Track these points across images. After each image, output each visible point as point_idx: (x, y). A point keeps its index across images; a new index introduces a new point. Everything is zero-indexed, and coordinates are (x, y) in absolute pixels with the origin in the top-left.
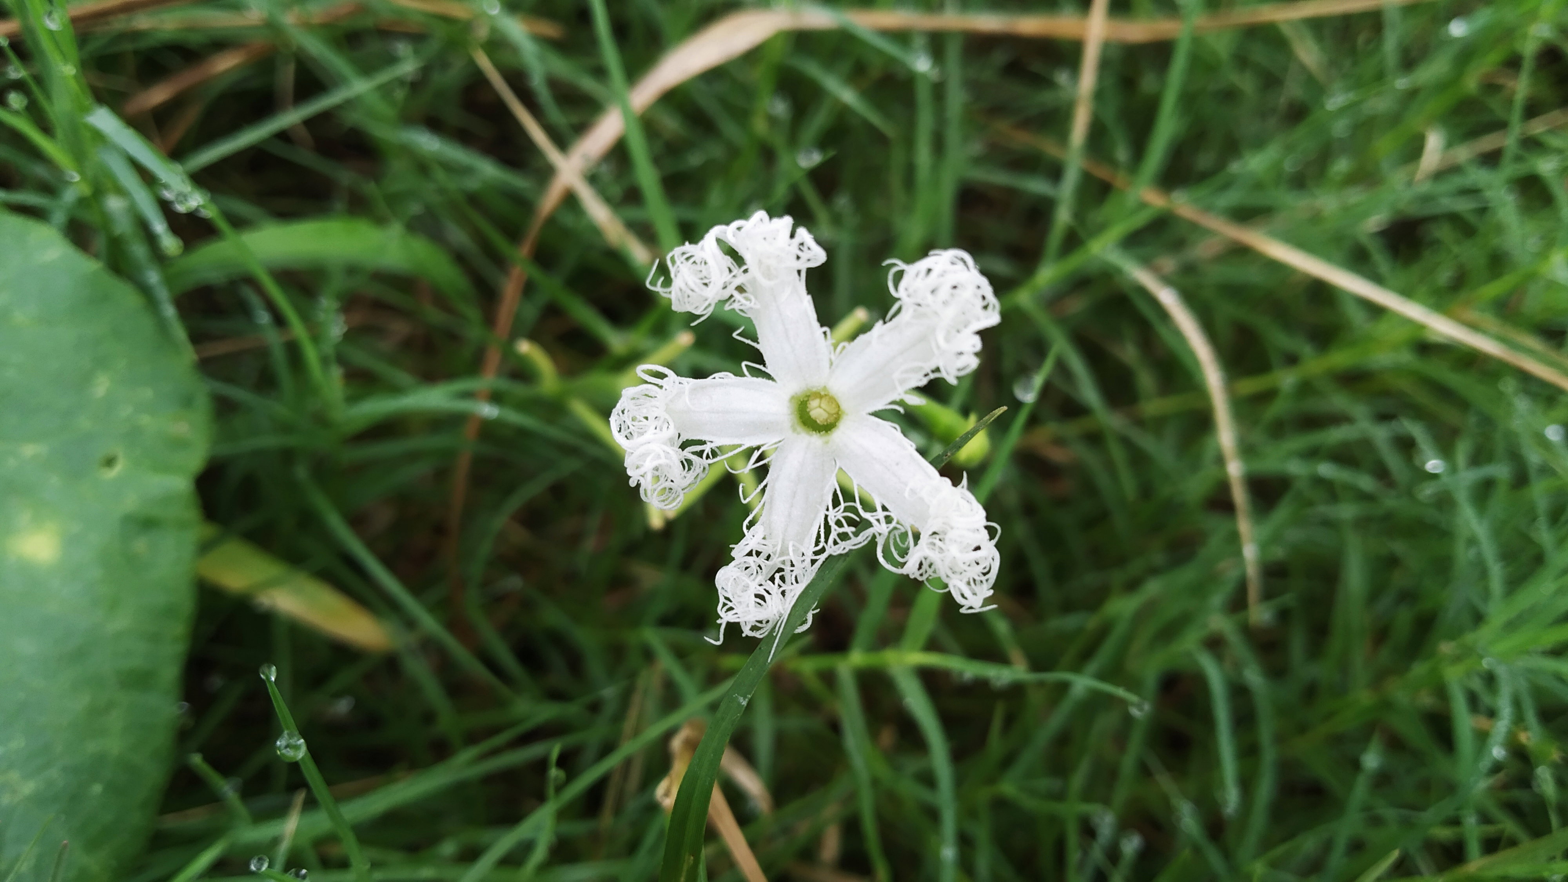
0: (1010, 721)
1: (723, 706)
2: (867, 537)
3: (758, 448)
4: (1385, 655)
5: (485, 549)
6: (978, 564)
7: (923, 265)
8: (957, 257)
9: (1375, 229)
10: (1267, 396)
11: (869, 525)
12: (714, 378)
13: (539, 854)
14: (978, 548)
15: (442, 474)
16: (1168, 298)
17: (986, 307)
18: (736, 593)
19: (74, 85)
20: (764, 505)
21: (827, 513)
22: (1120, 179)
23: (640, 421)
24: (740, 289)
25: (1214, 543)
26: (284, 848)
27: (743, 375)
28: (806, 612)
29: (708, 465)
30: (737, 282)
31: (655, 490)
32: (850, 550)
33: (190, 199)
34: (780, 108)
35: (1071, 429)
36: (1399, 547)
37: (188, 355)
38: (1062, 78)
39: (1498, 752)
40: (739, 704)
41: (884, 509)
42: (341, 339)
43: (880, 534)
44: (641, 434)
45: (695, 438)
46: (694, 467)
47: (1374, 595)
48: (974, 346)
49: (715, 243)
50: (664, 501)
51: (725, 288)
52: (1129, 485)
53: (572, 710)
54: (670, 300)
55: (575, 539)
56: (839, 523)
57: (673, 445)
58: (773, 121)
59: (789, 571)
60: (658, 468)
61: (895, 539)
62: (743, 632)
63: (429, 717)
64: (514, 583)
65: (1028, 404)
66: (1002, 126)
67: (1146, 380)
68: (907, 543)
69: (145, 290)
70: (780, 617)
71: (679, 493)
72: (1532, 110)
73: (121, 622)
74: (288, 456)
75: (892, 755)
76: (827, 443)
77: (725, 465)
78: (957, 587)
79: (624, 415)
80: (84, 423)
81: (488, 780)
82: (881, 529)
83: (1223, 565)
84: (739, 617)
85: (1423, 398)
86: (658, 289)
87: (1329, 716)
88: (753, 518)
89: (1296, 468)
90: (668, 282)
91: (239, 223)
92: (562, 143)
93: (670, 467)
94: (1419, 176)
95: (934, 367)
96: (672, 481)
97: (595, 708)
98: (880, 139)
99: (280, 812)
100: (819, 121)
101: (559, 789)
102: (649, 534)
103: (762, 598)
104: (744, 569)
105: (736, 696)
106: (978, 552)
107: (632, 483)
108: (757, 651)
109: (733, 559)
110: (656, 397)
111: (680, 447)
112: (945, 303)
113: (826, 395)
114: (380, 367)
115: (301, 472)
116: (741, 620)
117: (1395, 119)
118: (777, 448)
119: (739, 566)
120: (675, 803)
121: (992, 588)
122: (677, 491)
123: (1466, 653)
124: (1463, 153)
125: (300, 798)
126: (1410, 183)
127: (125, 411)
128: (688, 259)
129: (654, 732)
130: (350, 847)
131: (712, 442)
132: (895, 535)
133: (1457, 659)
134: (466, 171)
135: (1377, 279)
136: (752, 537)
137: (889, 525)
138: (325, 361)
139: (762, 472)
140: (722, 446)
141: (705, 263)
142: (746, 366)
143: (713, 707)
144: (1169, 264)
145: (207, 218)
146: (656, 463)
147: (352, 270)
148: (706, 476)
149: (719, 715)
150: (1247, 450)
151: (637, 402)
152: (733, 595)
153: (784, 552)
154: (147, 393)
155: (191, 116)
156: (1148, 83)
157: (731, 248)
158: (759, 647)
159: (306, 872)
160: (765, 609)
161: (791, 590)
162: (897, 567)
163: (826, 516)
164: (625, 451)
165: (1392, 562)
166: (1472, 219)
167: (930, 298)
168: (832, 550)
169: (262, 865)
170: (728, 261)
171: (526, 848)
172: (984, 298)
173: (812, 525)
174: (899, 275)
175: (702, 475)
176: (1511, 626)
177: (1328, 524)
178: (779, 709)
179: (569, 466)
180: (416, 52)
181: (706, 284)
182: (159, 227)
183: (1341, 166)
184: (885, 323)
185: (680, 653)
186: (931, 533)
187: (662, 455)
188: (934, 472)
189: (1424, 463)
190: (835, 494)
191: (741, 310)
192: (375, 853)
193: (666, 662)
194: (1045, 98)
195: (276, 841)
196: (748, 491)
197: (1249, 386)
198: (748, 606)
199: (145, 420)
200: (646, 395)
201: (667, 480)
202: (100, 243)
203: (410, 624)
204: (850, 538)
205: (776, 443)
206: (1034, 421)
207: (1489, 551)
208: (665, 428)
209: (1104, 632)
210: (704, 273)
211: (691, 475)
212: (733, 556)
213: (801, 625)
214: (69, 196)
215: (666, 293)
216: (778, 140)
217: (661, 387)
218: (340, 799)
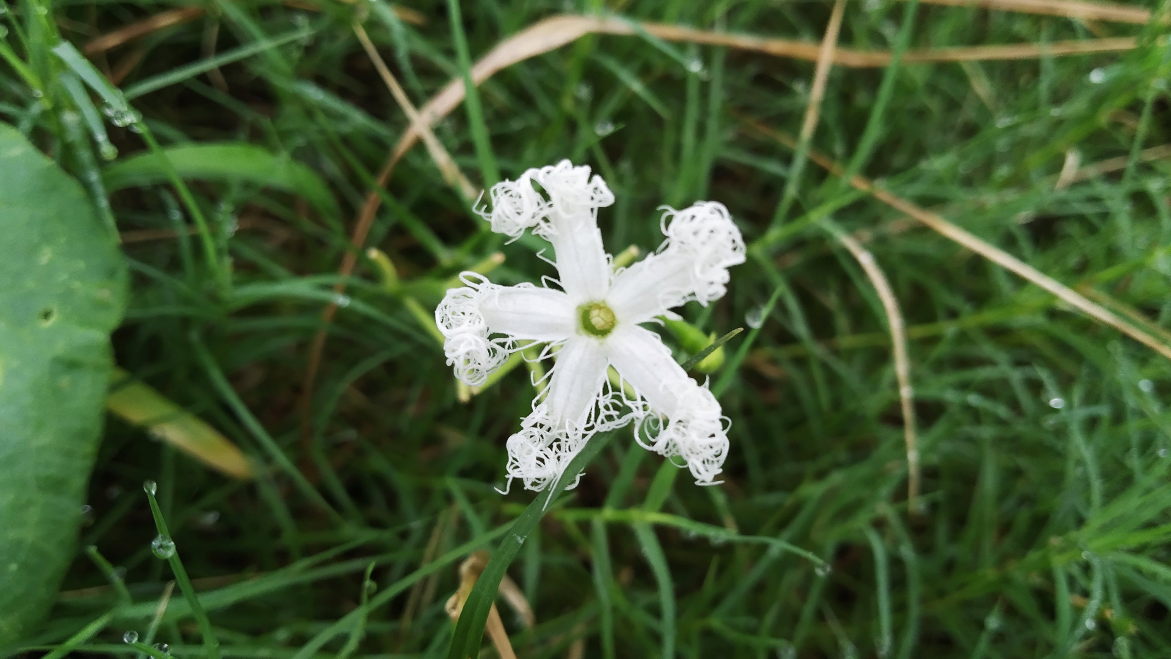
0: (721, 569)
1: (504, 543)
2: (628, 420)
3: (548, 344)
4: (1008, 543)
5: (330, 407)
6: (711, 447)
7: (688, 212)
8: (715, 209)
9: (1024, 222)
10: (933, 340)
11: (629, 410)
12: (519, 287)
13: (352, 645)
14: (713, 436)
15: (302, 347)
16: (866, 259)
17: (735, 249)
18: (522, 455)
19: (45, 23)
20: (549, 389)
21: (598, 398)
22: (835, 168)
23: (459, 315)
24: (546, 220)
25: (885, 448)
26: (155, 624)
27: (542, 286)
28: (575, 475)
29: (508, 354)
30: (543, 214)
31: (465, 370)
32: (614, 429)
33: (126, 117)
34: (584, 92)
35: (784, 353)
36: (1023, 462)
37: (116, 238)
38: (799, 87)
39: (1090, 624)
40: (517, 543)
41: (643, 399)
42: (233, 235)
43: (637, 418)
44: (458, 325)
45: (500, 332)
46: (497, 354)
47: (1003, 495)
48: (723, 278)
49: (529, 183)
50: (471, 379)
51: (533, 217)
52: (824, 397)
53: (386, 536)
54: (490, 223)
55: (401, 405)
56: (607, 408)
57: (482, 336)
58: (578, 101)
59: (564, 442)
60: (469, 353)
61: (648, 424)
62: (524, 486)
63: (276, 533)
64: (350, 434)
65: (755, 329)
66: (750, 121)
67: (842, 322)
68: (658, 427)
69: (87, 186)
70: (555, 477)
71: (484, 374)
72: (1148, 144)
73: (44, 439)
74: (186, 322)
75: (629, 590)
76: (602, 344)
77: (521, 355)
78: (694, 464)
79: (446, 310)
80: (30, 284)
81: (317, 584)
82: (639, 414)
83: (890, 465)
84: (522, 474)
85: (1049, 351)
86: (482, 213)
87: (962, 586)
88: (540, 398)
89: (950, 396)
90: (489, 210)
91: (164, 142)
92: (417, 102)
93: (479, 353)
94: (1059, 185)
95: (690, 292)
96: (479, 364)
97: (404, 535)
98: (657, 120)
99: (155, 596)
100: (613, 104)
101: (371, 597)
102: (457, 405)
103: (542, 461)
104: (529, 437)
105: (515, 536)
106: (713, 438)
107: (449, 363)
108: (534, 502)
109: (522, 428)
110: (472, 298)
111: (488, 338)
112: (703, 243)
113: (604, 307)
114: (263, 261)
115: (195, 336)
116: (524, 477)
117: (1043, 142)
118: (562, 346)
119: (526, 435)
120: (460, 616)
121: (722, 467)
122: (482, 372)
123: (1071, 546)
124: (1092, 171)
125: (170, 587)
126: (1052, 190)
127: (63, 277)
128: (506, 192)
129: (448, 558)
130: (204, 628)
131: (513, 336)
132: (649, 421)
133: (1062, 550)
134: (341, 118)
135: (1022, 258)
136: (538, 413)
137: (645, 412)
138: (220, 252)
139: (548, 364)
140: (519, 340)
141: (520, 197)
142: (546, 280)
143: (496, 543)
144: (867, 235)
145: (138, 133)
146: (468, 349)
147: (248, 185)
148: (506, 362)
149: (500, 549)
150: (915, 380)
151: (458, 300)
152: (519, 456)
153: (562, 426)
154: (81, 265)
155: (136, 59)
156: (861, 99)
157: (541, 187)
158: (536, 498)
159: (167, 647)
160: (544, 470)
161: (565, 456)
162: (649, 445)
163: (597, 402)
164: (445, 337)
165: (1016, 473)
166: (1096, 221)
167: (692, 238)
168: (599, 428)
169: (133, 638)
170: (538, 196)
171: (342, 639)
172: (734, 241)
173: (585, 407)
174: (669, 220)
175: (503, 362)
176: (1105, 529)
177: (971, 440)
178: (545, 547)
179: (401, 349)
180: (311, 24)
181: (519, 213)
182: (101, 137)
183: (1003, 171)
184: (655, 254)
185: (473, 499)
186: (677, 420)
187: (473, 342)
188: (683, 374)
189: (1049, 400)
190: (605, 385)
191: (545, 236)
192: (225, 634)
193: (462, 505)
194: (784, 103)
195: (149, 619)
196: (537, 378)
197: (921, 331)
198: (530, 466)
199: (77, 285)
200: (465, 296)
201: (475, 363)
202: (56, 148)
203: (268, 459)
204: (614, 420)
205: (562, 341)
206: (756, 345)
207: (1093, 470)
208: (477, 323)
209: (797, 508)
210: (518, 205)
211: (495, 361)
212: (522, 426)
213: (570, 484)
214: (35, 109)
215: (487, 217)
216: (581, 116)
217: (477, 290)
218: (198, 590)
